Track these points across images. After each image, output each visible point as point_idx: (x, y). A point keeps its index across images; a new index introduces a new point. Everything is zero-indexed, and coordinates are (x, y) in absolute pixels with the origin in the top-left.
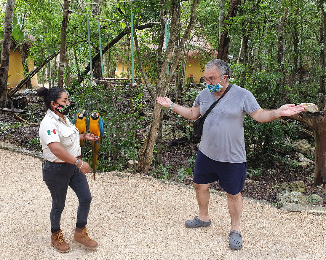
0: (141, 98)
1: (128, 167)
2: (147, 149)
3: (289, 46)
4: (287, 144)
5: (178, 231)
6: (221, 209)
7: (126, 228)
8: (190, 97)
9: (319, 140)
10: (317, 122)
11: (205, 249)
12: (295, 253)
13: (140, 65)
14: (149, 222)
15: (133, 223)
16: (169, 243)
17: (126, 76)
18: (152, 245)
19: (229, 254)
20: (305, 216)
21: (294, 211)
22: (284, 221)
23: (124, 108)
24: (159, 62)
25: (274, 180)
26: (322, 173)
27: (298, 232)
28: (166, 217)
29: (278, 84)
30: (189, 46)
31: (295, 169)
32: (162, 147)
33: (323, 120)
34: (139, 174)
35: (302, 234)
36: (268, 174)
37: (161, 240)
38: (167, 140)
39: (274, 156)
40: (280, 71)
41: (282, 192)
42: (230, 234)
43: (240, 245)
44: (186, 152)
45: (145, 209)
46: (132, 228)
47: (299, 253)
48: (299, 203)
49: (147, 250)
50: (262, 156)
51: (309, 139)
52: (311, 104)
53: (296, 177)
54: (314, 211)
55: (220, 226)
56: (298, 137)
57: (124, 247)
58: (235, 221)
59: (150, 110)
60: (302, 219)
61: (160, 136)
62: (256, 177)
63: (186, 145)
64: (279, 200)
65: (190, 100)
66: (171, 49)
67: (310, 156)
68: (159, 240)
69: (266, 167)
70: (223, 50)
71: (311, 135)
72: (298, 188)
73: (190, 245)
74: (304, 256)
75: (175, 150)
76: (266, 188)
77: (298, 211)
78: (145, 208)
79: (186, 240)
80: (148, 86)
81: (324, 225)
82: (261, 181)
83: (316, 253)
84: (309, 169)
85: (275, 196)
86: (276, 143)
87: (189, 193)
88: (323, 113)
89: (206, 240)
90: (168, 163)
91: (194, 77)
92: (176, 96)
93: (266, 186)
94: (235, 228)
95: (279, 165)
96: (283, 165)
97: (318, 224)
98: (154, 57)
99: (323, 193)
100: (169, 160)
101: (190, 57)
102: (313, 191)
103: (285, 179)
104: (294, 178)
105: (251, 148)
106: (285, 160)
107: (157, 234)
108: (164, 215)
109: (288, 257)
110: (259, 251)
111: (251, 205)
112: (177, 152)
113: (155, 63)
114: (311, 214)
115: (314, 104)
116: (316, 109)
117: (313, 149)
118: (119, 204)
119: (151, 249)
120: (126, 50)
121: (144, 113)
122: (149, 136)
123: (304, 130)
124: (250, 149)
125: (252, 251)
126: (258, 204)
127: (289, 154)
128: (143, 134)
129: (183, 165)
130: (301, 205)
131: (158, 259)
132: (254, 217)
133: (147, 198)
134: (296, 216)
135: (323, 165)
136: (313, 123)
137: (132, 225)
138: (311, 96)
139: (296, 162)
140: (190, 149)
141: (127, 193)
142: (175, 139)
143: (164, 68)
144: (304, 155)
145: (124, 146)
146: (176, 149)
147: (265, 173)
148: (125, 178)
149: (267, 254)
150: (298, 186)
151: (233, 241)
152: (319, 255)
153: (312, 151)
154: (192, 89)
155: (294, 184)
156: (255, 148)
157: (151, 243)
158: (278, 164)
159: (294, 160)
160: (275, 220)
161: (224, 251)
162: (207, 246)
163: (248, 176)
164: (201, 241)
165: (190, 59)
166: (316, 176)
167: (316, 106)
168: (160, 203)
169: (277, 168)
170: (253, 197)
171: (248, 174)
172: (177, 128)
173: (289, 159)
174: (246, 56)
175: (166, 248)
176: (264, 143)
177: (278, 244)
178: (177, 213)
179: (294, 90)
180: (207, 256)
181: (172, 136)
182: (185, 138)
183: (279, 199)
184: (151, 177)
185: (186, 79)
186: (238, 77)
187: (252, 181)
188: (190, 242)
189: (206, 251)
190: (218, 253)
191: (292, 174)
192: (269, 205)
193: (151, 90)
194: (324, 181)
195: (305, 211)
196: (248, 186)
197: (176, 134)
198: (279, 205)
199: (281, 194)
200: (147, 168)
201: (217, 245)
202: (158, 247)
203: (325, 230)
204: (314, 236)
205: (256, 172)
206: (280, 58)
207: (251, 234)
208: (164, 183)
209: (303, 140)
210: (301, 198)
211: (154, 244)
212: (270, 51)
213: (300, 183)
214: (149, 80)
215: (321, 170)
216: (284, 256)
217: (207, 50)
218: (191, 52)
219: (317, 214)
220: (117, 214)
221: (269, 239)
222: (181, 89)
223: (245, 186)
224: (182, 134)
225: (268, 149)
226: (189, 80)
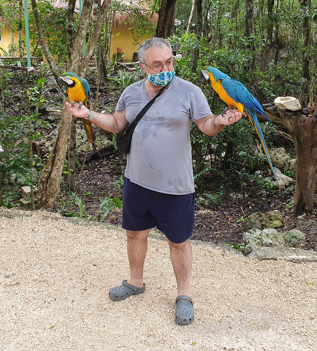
0: (43, 85)
1: (21, 197)
2: (51, 172)
3: (261, 8)
4: (258, 155)
5: (99, 301)
6: (164, 261)
7: (18, 300)
8: (118, 84)
9: (301, 151)
10: (299, 124)
11: (140, 326)
12: (267, 322)
13: (39, 35)
14: (55, 289)
15: (30, 292)
16: (85, 320)
17: (18, 51)
18: (60, 326)
19: (175, 331)
20: (282, 265)
21: (267, 259)
22: (253, 275)
23: (15, 101)
24: (70, 32)
25: (239, 208)
26: (305, 198)
27: (272, 289)
28: (81, 279)
29: (245, 67)
30: (115, 6)
31: (268, 191)
32: (76, 163)
33: (307, 121)
34: (39, 211)
35: (277, 293)
36: (231, 200)
37: (74, 316)
38: (83, 151)
39: (240, 173)
40: (249, 47)
41: (251, 230)
42: (177, 301)
43: (191, 317)
44: (112, 169)
45: (48, 269)
46: (27, 301)
47: (273, 322)
48: (274, 245)
49: (52, 335)
50: (222, 173)
51: (288, 146)
52: (291, 97)
53: (269, 203)
54: (294, 256)
55: (162, 289)
56: (272, 143)
57: (15, 333)
58: (182, 282)
59: (56, 105)
60: (278, 270)
61: (72, 147)
62: (214, 205)
63: (113, 158)
64: (247, 243)
65: (118, 90)
66: (88, 16)
67: (289, 172)
68: (70, 317)
69: (228, 189)
70: (167, 15)
71: (291, 140)
72: (272, 221)
73: (117, 323)
74: (280, 325)
75: (96, 167)
76: (228, 221)
77: (272, 259)
78: (49, 267)
79: (111, 314)
80: (53, 67)
81: (308, 276)
82: (222, 211)
83: (296, 320)
84: (287, 191)
85: (241, 234)
86: (241, 153)
87: (116, 238)
88: (307, 111)
89: (142, 313)
90: (85, 187)
91: (123, 53)
92: (98, 82)
93: (228, 218)
94: (183, 291)
95: (248, 186)
96: (252, 186)
97: (299, 276)
98: (62, 22)
99: (305, 226)
100: (87, 182)
101: (117, 21)
102: (292, 224)
103: (255, 207)
104: (266, 205)
105: (207, 161)
106: (255, 179)
107: (67, 307)
108: (78, 276)
109: (258, 329)
110: (218, 324)
111: (207, 253)
112: (98, 170)
113: (63, 32)
114: (290, 262)
115: (295, 99)
116: (298, 105)
117: (293, 161)
118: (6, 263)
119: (59, 332)
120: (16, 8)
121: (47, 110)
122: (55, 151)
123: (281, 132)
124: (205, 163)
125: (208, 324)
126: (216, 251)
127: (260, 170)
128: (47, 143)
129: (107, 189)
130: (277, 249)
131: (69, 348)
132: (212, 272)
133: (52, 251)
134: (269, 265)
135: (306, 186)
136: (294, 126)
137: (28, 295)
138: (290, 83)
139: (269, 181)
140: (118, 165)
141: (20, 244)
142: (95, 149)
143: (77, 44)
144: (281, 171)
145: (15, 167)
146: (98, 165)
147: (226, 198)
148: (17, 219)
149: (229, 327)
150: (273, 218)
151: (181, 311)
152: (301, 322)
153: (292, 163)
154: (120, 72)
155: (267, 214)
156: (211, 160)
157: (58, 323)
158: (245, 184)
159: (267, 178)
160: (241, 274)
161: (168, 328)
162: (143, 322)
163: (202, 205)
164: (134, 314)
165: (116, 25)
166: (297, 201)
167: (297, 102)
168: (72, 257)
169: (244, 190)
170: (210, 236)
171: (202, 201)
172: (99, 133)
173: (260, 176)
174: (200, 23)
175: (81, 329)
176: (224, 154)
177: (244, 311)
178: (97, 272)
179: (268, 73)
180: (143, 336)
181: (91, 146)
182: (110, 149)
183: (247, 241)
184: (58, 215)
185: (111, 56)
186: (188, 54)
187: (209, 211)
188: (118, 318)
189: (142, 330)
190: (159, 331)
191: (264, 199)
192: (233, 252)
193: (58, 73)
194: (307, 208)
195: (281, 257)
196: (202, 220)
197: (98, 143)
198: (247, 250)
199: (249, 234)
200: (51, 201)
201: (158, 318)
202: (68, 329)
203: (308, 285)
204: (294, 294)
205: (213, 197)
206: (248, 28)
207: (207, 299)
208: (78, 223)
209: (279, 149)
210: (276, 237)
211: (62, 324)
212: (234, 15)
213: (275, 213)
214: (54, 58)
215: (304, 193)
216: (253, 328)
217: (142, 11)
218: (118, 14)
219: (298, 261)
220: (4, 278)
221: (231, 305)
222: (104, 71)
223: (198, 219)
224: (106, 142)
225: (231, 164)
226: (116, 58)
